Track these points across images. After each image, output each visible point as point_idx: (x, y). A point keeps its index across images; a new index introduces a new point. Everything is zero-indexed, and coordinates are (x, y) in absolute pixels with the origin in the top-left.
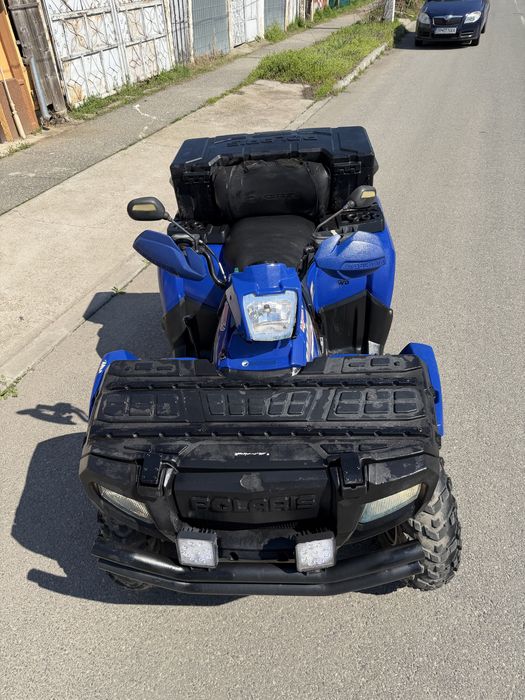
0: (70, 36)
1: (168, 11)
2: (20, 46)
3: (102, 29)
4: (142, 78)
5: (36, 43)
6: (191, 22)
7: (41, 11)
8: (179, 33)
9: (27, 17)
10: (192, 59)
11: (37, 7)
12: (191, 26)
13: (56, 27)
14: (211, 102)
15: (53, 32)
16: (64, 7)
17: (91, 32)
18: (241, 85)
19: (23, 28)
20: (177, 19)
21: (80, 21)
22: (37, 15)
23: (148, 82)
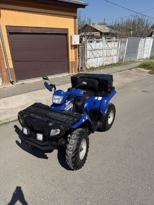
0: (91, 54)
1: (119, 50)
2: (78, 55)
3: (99, 53)
4: (107, 64)
5: (82, 55)
6: (125, 52)
7: (86, 49)
8: (121, 55)
9: (82, 50)
10: (124, 61)
11: (85, 48)
12: (125, 54)
13: (88, 52)
14: (121, 71)
15: (87, 53)
16: (91, 48)
17: (96, 53)
18: (132, 68)
19: (80, 51)
20: (121, 52)
21: (94, 51)
22: (84, 49)
23: (108, 65)
